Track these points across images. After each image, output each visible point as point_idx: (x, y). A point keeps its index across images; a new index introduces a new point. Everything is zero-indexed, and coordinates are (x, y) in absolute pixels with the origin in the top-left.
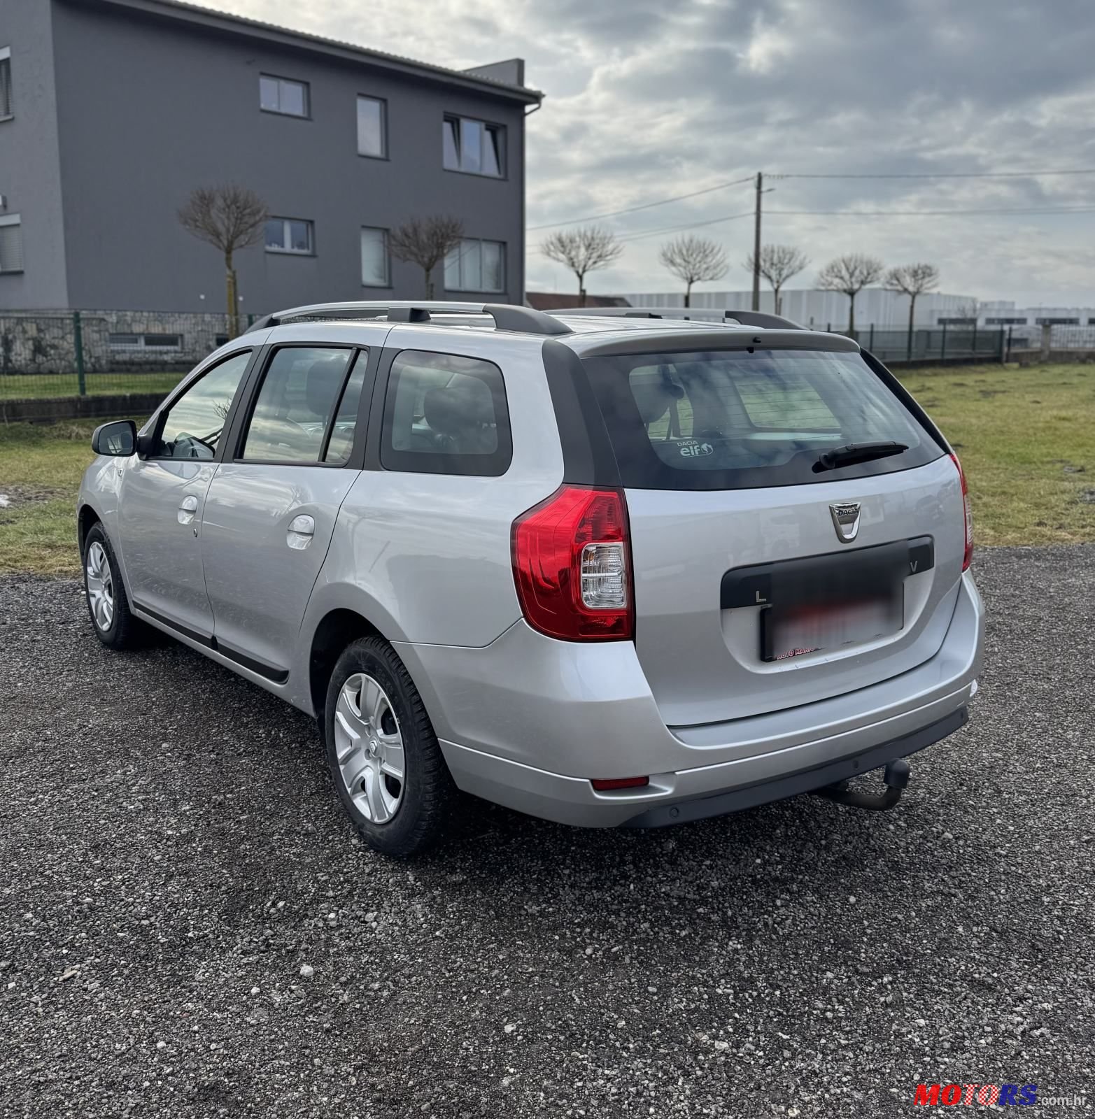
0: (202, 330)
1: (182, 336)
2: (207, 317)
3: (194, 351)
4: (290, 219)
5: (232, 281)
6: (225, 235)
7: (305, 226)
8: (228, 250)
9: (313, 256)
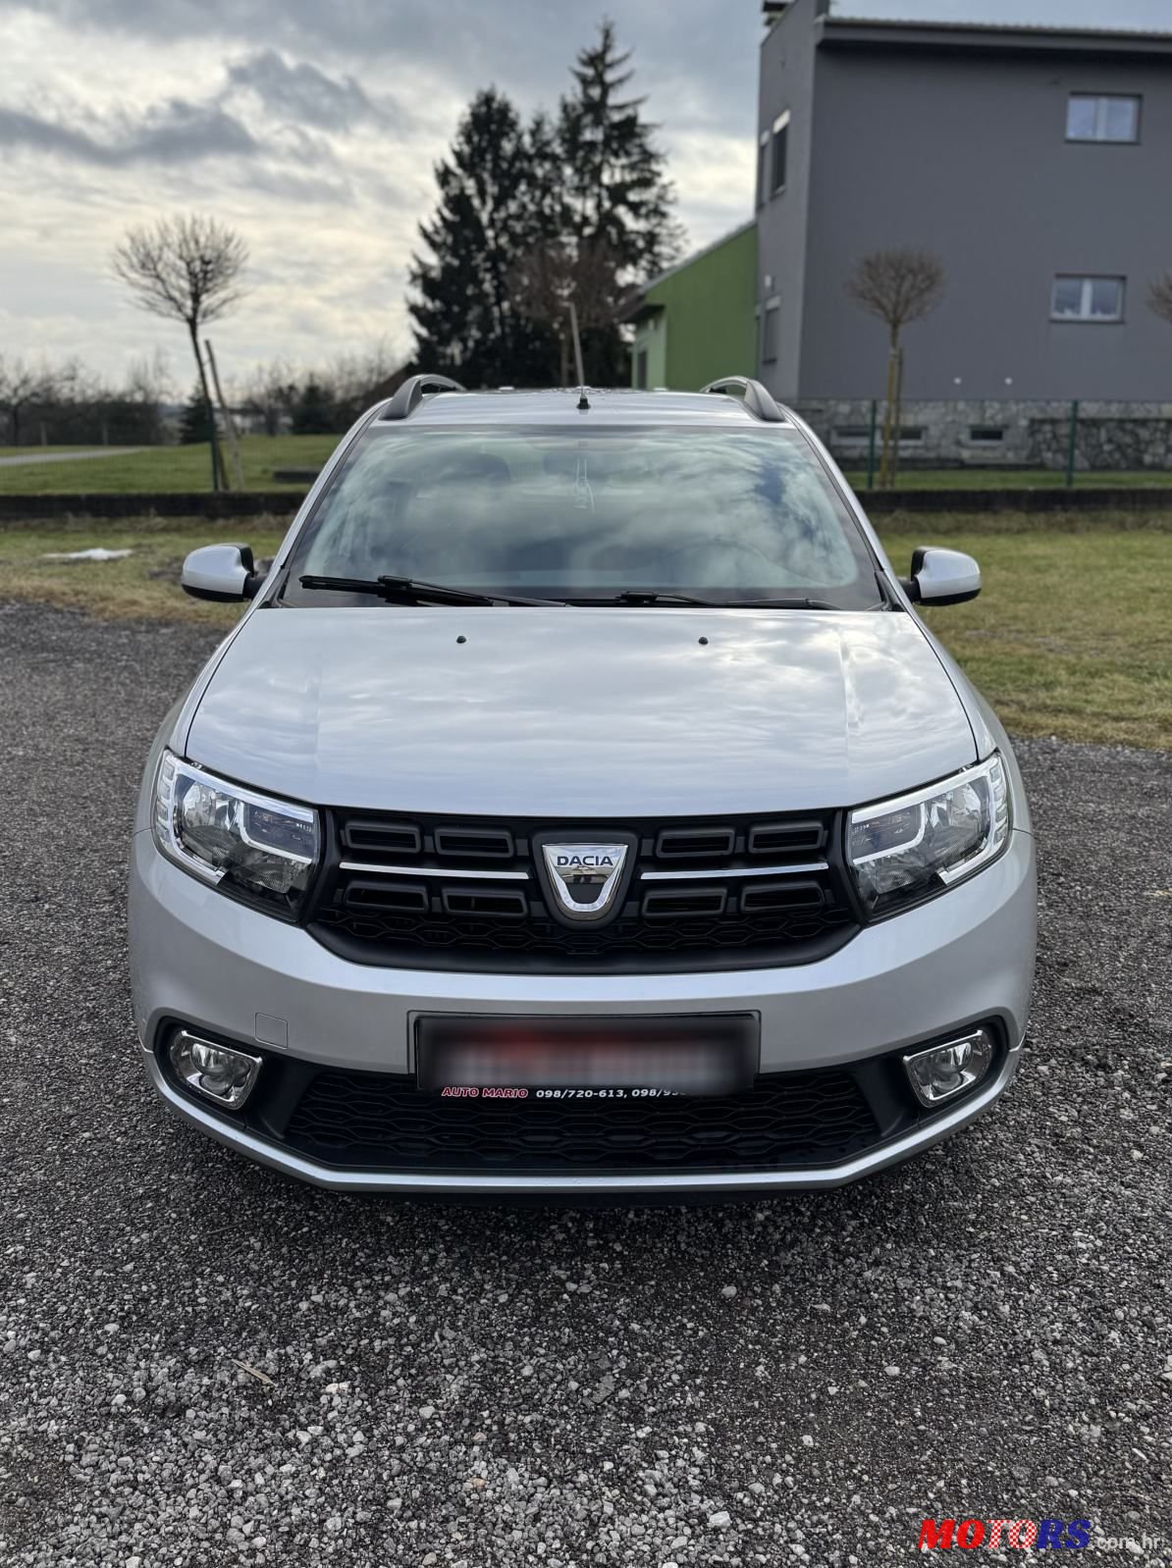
0: (953, 422)
1: (926, 428)
2: (961, 406)
3: (938, 446)
4: (1093, 277)
5: (897, 361)
6: (890, 307)
7: (1113, 285)
8: (895, 324)
9: (1120, 322)
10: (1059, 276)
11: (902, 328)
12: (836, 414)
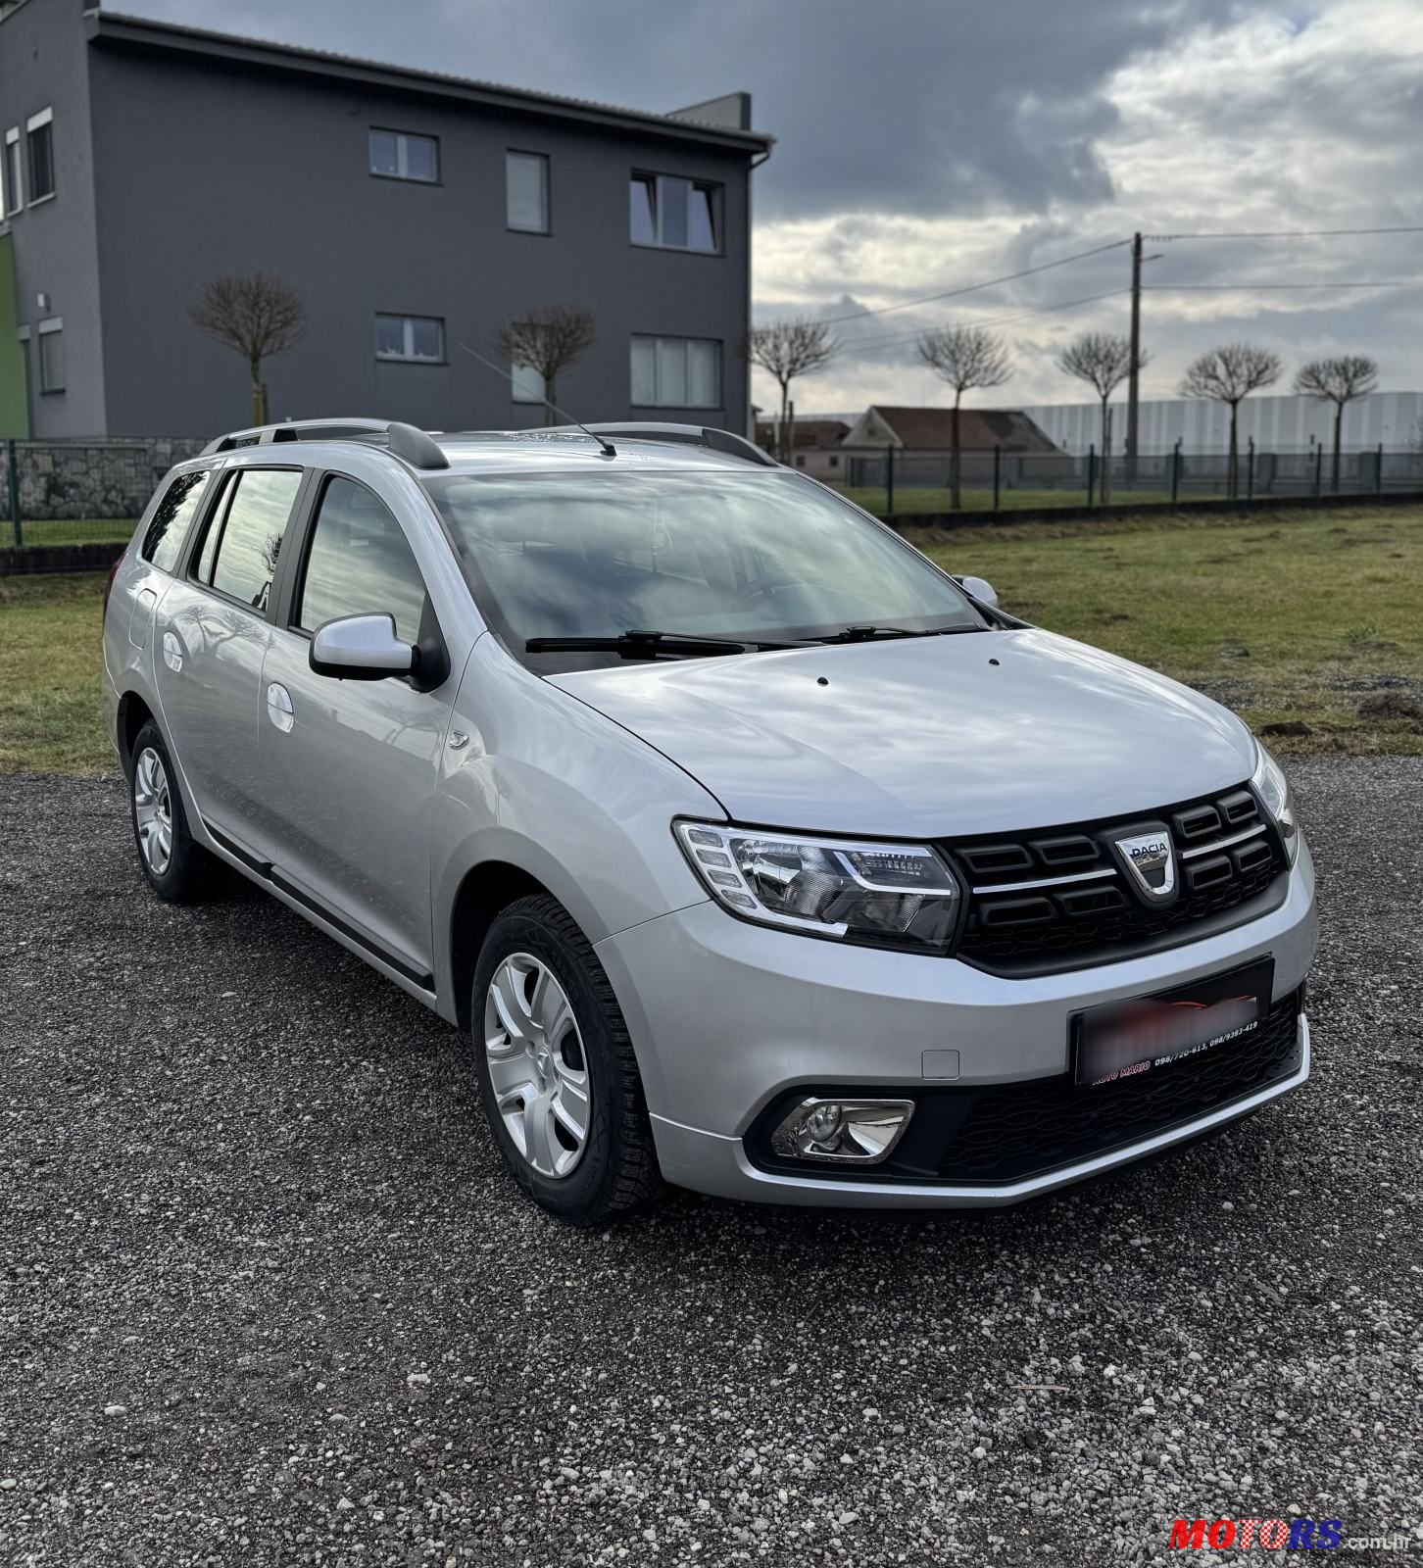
4: (412, 317)
5: (261, 397)
6: (248, 339)
7: (433, 325)
8: (255, 357)
9: (444, 364)
10: (379, 314)
11: (262, 362)
12: (156, 454)
